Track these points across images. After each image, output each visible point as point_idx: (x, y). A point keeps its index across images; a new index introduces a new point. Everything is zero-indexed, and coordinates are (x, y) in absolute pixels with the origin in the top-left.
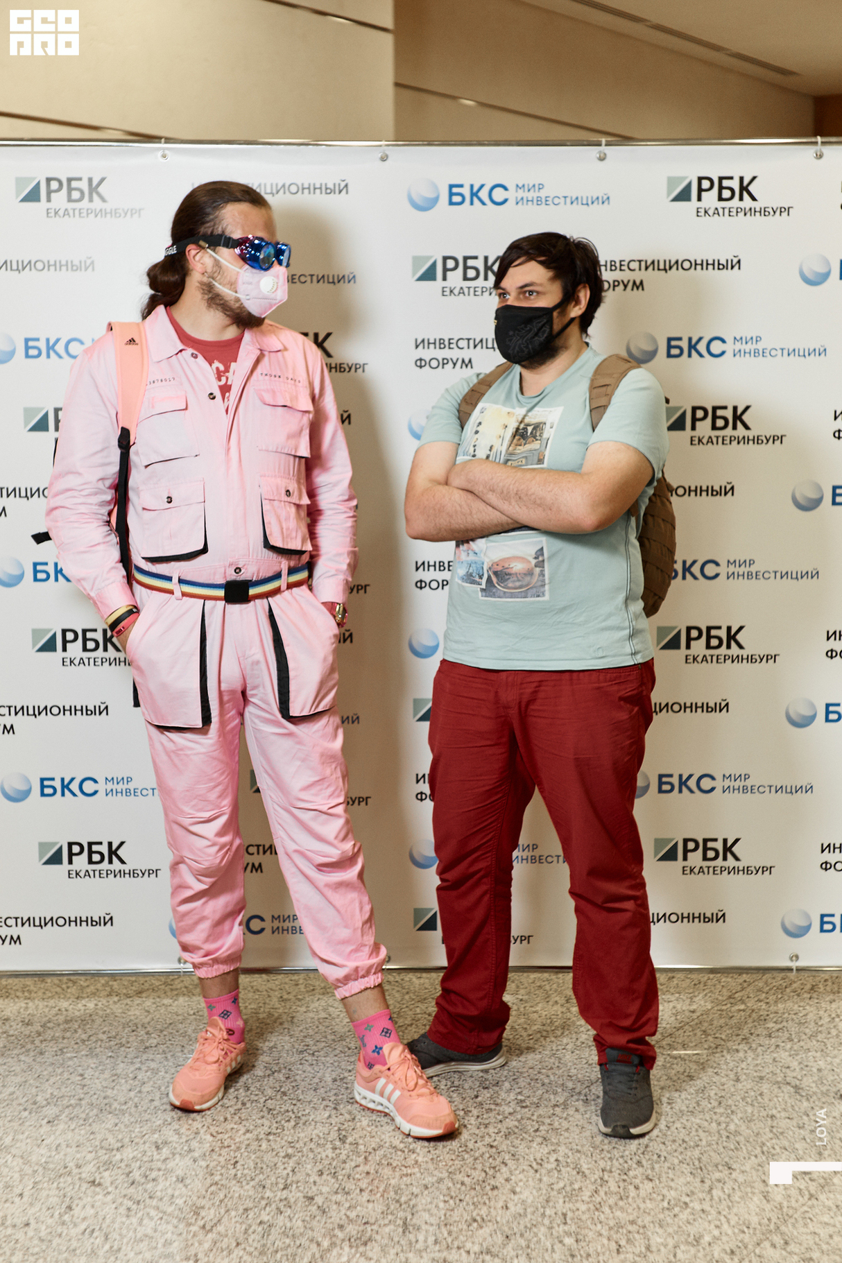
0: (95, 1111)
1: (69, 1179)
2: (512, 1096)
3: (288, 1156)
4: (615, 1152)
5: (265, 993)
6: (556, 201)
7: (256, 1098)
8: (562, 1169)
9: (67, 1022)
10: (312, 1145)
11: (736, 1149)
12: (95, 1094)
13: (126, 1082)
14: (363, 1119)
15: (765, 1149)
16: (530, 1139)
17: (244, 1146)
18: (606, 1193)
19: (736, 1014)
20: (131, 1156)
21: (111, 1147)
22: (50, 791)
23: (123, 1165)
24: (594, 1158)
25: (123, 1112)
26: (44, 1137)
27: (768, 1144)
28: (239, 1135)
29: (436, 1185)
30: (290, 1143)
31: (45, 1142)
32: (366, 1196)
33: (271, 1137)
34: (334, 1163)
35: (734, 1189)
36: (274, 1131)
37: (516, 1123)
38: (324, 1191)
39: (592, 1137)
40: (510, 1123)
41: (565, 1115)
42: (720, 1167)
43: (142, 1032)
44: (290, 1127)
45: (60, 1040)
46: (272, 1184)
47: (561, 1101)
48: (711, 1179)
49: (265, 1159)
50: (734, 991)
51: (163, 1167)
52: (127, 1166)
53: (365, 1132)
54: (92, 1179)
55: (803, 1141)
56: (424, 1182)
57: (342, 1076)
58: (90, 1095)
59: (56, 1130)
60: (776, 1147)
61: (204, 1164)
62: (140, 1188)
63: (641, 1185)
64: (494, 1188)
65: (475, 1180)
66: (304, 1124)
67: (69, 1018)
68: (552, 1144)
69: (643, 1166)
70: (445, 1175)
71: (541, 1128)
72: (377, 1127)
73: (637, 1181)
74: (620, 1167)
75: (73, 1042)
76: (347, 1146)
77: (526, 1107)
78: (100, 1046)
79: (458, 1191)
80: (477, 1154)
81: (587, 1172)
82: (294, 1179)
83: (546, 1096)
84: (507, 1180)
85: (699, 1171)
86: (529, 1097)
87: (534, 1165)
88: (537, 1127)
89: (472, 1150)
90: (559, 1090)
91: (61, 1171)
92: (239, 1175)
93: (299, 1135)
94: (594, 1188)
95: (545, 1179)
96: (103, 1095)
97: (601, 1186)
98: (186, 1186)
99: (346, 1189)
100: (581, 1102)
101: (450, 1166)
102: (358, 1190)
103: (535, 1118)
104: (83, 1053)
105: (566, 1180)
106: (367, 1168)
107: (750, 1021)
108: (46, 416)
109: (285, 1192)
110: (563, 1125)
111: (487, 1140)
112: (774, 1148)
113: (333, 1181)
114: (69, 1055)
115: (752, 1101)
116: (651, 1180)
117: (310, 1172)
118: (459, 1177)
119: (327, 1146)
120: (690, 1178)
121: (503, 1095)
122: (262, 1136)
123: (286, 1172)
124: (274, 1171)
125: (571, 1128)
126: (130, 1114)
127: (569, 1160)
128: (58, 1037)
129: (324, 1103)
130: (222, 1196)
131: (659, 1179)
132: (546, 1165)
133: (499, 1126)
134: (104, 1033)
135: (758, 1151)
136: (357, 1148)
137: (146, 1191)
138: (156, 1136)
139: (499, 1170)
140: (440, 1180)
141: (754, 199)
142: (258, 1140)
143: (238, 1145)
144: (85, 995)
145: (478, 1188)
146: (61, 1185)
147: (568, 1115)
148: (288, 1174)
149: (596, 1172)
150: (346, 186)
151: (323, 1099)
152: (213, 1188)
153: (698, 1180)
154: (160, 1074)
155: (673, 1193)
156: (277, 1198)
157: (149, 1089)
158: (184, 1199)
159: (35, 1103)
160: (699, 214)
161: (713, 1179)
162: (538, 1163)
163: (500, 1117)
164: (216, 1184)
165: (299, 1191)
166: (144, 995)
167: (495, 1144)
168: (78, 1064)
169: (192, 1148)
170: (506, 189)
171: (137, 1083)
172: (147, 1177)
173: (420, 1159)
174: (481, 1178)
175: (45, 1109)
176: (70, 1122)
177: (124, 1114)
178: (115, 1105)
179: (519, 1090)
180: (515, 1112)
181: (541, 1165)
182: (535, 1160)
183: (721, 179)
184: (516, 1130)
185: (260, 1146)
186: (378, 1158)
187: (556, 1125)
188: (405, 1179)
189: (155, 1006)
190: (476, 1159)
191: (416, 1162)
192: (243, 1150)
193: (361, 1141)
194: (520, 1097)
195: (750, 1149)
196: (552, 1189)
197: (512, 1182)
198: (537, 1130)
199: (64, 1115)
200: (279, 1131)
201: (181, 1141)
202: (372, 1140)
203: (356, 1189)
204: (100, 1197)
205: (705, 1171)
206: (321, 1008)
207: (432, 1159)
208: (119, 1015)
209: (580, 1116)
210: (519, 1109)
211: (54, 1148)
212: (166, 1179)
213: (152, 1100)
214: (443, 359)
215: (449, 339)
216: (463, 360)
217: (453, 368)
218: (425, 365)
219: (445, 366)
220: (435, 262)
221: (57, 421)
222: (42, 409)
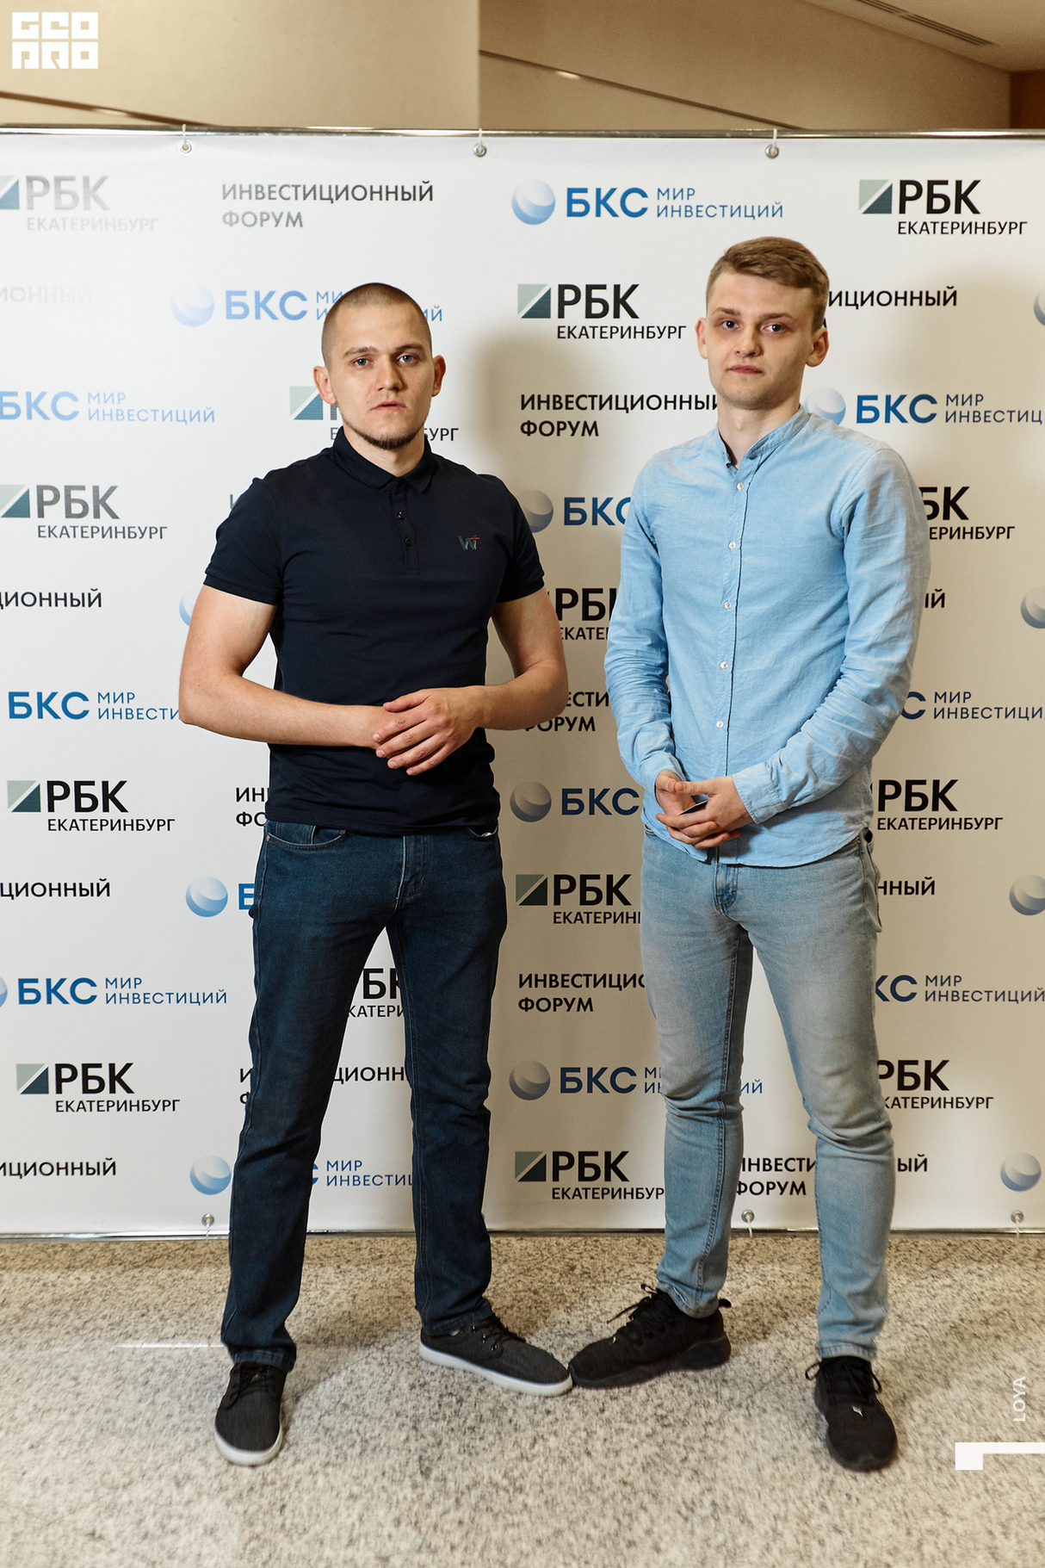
0: (93, 1431)
1: (60, 1530)
2: (650, 1410)
3: (352, 1497)
4: (791, 1491)
5: (316, 1261)
6: (711, 211)
7: (308, 1413)
8: (721, 1516)
9: (54, 1301)
10: (385, 1482)
11: (951, 1485)
12: (93, 1406)
13: (135, 1388)
14: (452, 1443)
15: (990, 1485)
16: (677, 1472)
17: (293, 1484)
18: (781, 1551)
19: (939, 1291)
20: (142, 1497)
21: (115, 1484)
22: (32, 996)
23: (132, 1509)
24: (763, 1501)
25: (131, 1433)
26: (25, 1468)
27: (993, 1479)
28: (285, 1467)
29: (553, 1540)
30: (355, 1478)
31: (26, 1476)
32: (459, 1554)
33: (330, 1470)
34: (415, 1508)
35: (950, 1544)
36: (333, 1460)
37: (657, 1449)
38: (402, 1549)
39: (759, 1470)
40: (649, 1449)
41: (721, 1438)
42: (931, 1512)
43: (155, 1317)
44: (354, 1455)
45: (46, 1328)
46: (332, 1538)
47: (715, 1415)
48: (920, 1531)
49: (322, 1503)
50: (936, 1259)
51: (186, 1513)
52: (136, 1511)
53: (455, 1463)
54: (90, 1530)
55: (1039, 1474)
56: (536, 1536)
57: (422, 1381)
58: (86, 1408)
59: (41, 1459)
60: (1005, 1483)
61: (240, 1508)
62: (156, 1544)
63: (827, 1540)
64: (631, 1544)
65: (605, 1533)
66: (374, 1450)
67: (57, 1297)
68: (706, 1479)
69: (828, 1512)
70: (564, 1524)
71: (691, 1456)
72: (470, 1454)
73: (822, 1534)
74: (799, 1514)
75: (63, 1332)
76: (432, 1482)
77: (669, 1425)
78: (99, 1337)
79: (582, 1550)
80: (606, 1495)
81: (754, 1520)
82: (363, 1530)
83: (694, 1409)
84: (649, 1532)
85: (904, 1518)
86: (672, 1411)
87: (684, 1510)
88: (684, 1454)
89: (598, 1488)
90: (712, 1401)
91: (48, 1518)
92: (288, 1525)
93: (367, 1467)
94: (764, 1543)
95: (698, 1531)
96: (103, 1407)
97: (774, 1541)
98: (217, 1541)
99: (432, 1546)
100: (741, 1418)
101: (571, 1512)
102: (449, 1548)
103: (681, 1441)
104: (77, 1346)
105: (727, 1532)
106: (459, 1515)
107: (959, 1301)
108: (26, 496)
109: (350, 1550)
110: (719, 1451)
111: (619, 1473)
112: (1000, 1484)
113: (414, 1533)
114: (58, 1350)
115: (969, 1417)
116: (840, 1532)
117: (383, 1521)
118: (583, 1528)
119: (404, 1484)
120: (892, 1529)
121: (637, 1408)
122: (317, 1467)
123: (350, 1521)
124: (334, 1519)
125: (730, 1457)
126: (140, 1435)
127: (729, 1505)
128: (43, 1324)
129: (400, 1420)
130: (265, 1554)
131: (851, 1532)
132: (699, 1511)
133: (634, 1453)
134: (104, 1317)
135: (980, 1489)
136: (445, 1485)
137: (162, 1547)
138: (176, 1467)
139: (637, 1518)
140: (558, 1533)
141: (975, 211)
142: (312, 1473)
143: (285, 1481)
144: (77, 1264)
145: (609, 1544)
146: (51, 1538)
147: (725, 1437)
148: (354, 1524)
149: (767, 1521)
150: (430, 189)
151: (398, 1414)
152: (254, 1544)
153: (903, 1532)
154: (180, 1377)
155: (870, 1550)
156: (340, 1560)
157: (167, 1399)
158: (214, 1560)
159: (13, 1419)
161: (923, 1531)
162: (687, 1508)
163: (635, 1441)
164: (258, 1537)
165: (370, 1549)
166: (156, 1264)
167: (629, 1479)
168: (69, 1363)
169: (224, 1485)
170: (644, 195)
171: (148, 1390)
172: (164, 1527)
173: (530, 1502)
174: (612, 1531)
175: (26, 1428)
176: (60, 1447)
177: (132, 1436)
178: (120, 1422)
179: (659, 1402)
180: (654, 1432)
181: (692, 1510)
182: (684, 1503)
183: (931, 184)
184: (657, 1460)
185: (315, 1483)
186: (473, 1501)
187: (710, 1451)
188: (510, 1531)
189: (171, 1279)
190: (604, 1502)
191: (525, 1506)
192: (292, 1488)
193: (450, 1476)
194: (660, 1412)
195: (969, 1485)
196: (709, 1546)
197: (655, 1535)
198: (685, 1459)
199: (52, 1437)
200: (340, 1461)
201: (209, 1475)
202: (465, 1474)
203: (445, 1546)
204: (102, 1556)
205: (911, 1519)
206: (391, 1282)
207: (546, 1502)
208: (124, 1292)
209: (742, 1440)
210: (659, 1428)
211: (39, 1485)
212: (190, 1530)
213: (169, 1416)
214: (559, 423)
215: (567, 397)
216: (585, 425)
217: (573, 435)
218: (534, 431)
219: (561, 432)
220: (549, 292)
221: (41, 504)
222: (21, 487)
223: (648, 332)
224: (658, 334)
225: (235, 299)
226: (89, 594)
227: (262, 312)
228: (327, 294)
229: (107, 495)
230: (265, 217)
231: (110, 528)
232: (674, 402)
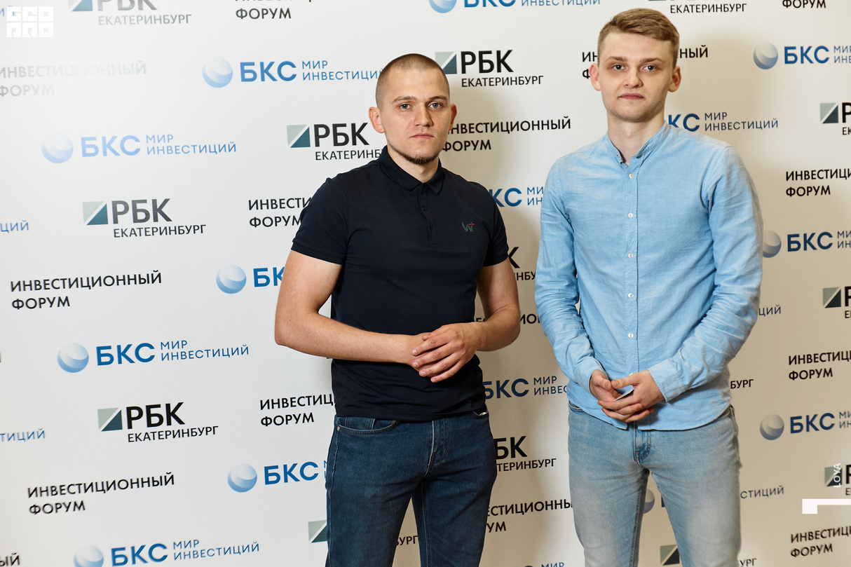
6: (555, 1)
22: (121, 560)
108: (105, 209)
160: (673, 11)
214: (465, 142)
215: (470, 125)
216: (482, 142)
217: (475, 149)
218: (450, 148)
219: (467, 148)
220: (455, 57)
221: (116, 214)
222: (102, 202)
223: (520, 80)
224: (526, 82)
225: (246, 68)
226: (152, 275)
227: (266, 76)
228: (309, 63)
229: (163, 205)
230: (265, 12)
231: (166, 228)
232: (538, 125)
